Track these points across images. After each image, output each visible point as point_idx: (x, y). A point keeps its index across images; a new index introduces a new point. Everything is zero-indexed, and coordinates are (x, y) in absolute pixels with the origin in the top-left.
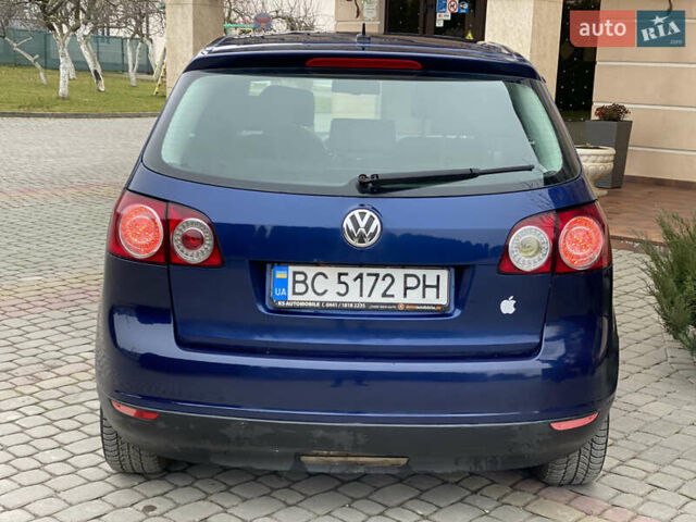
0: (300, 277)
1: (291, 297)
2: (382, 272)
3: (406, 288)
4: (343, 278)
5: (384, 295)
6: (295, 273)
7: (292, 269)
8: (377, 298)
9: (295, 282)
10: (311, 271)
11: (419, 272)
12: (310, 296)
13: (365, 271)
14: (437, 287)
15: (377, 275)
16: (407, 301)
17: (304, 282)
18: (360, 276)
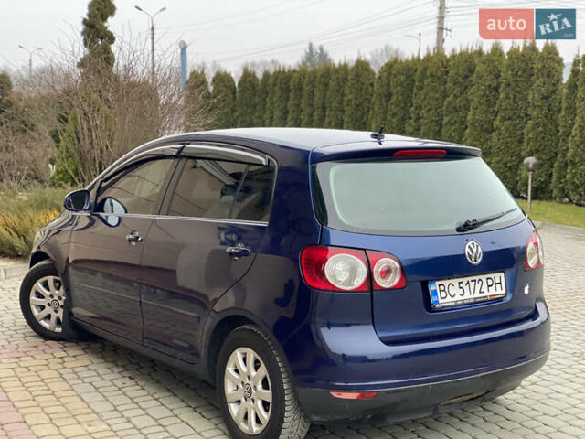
0: (442, 288)
1: (440, 301)
2: (477, 278)
3: (489, 286)
4: (461, 285)
5: (480, 292)
6: (440, 285)
7: (438, 283)
8: (478, 295)
9: (441, 291)
10: (446, 283)
11: (492, 276)
12: (449, 299)
13: (470, 279)
14: (500, 283)
15: (475, 281)
16: (490, 294)
17: (444, 290)
18: (468, 283)
